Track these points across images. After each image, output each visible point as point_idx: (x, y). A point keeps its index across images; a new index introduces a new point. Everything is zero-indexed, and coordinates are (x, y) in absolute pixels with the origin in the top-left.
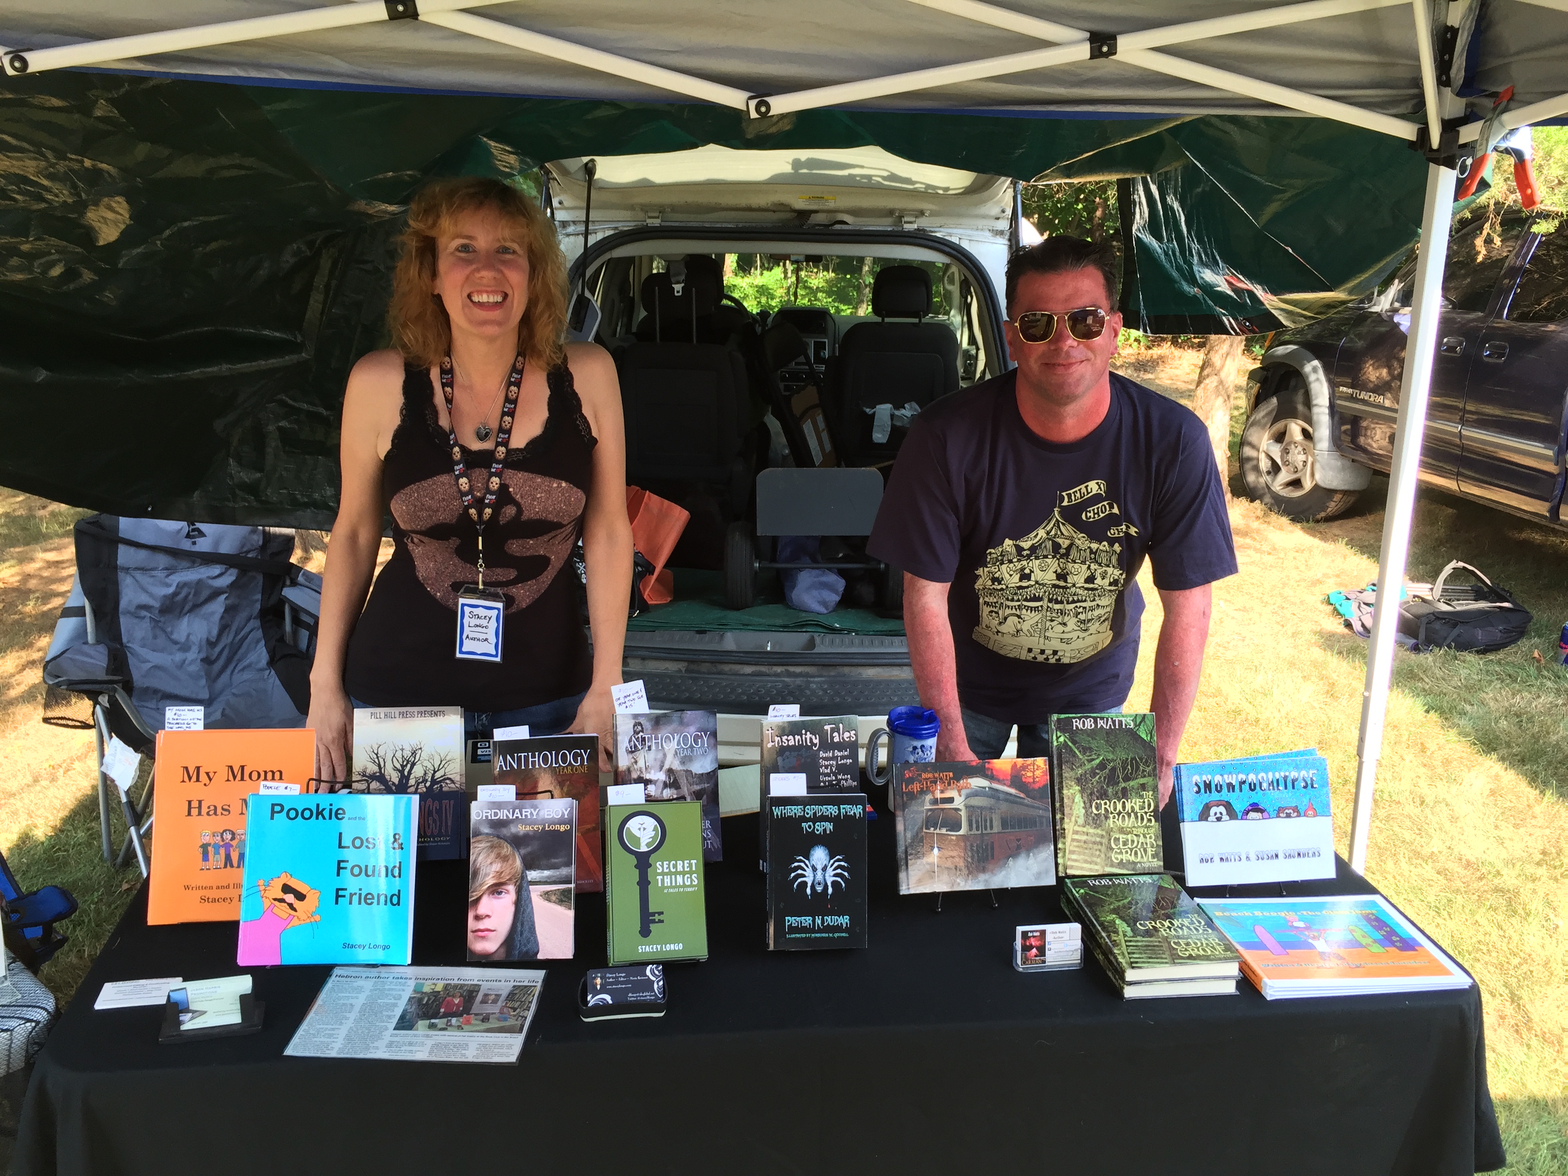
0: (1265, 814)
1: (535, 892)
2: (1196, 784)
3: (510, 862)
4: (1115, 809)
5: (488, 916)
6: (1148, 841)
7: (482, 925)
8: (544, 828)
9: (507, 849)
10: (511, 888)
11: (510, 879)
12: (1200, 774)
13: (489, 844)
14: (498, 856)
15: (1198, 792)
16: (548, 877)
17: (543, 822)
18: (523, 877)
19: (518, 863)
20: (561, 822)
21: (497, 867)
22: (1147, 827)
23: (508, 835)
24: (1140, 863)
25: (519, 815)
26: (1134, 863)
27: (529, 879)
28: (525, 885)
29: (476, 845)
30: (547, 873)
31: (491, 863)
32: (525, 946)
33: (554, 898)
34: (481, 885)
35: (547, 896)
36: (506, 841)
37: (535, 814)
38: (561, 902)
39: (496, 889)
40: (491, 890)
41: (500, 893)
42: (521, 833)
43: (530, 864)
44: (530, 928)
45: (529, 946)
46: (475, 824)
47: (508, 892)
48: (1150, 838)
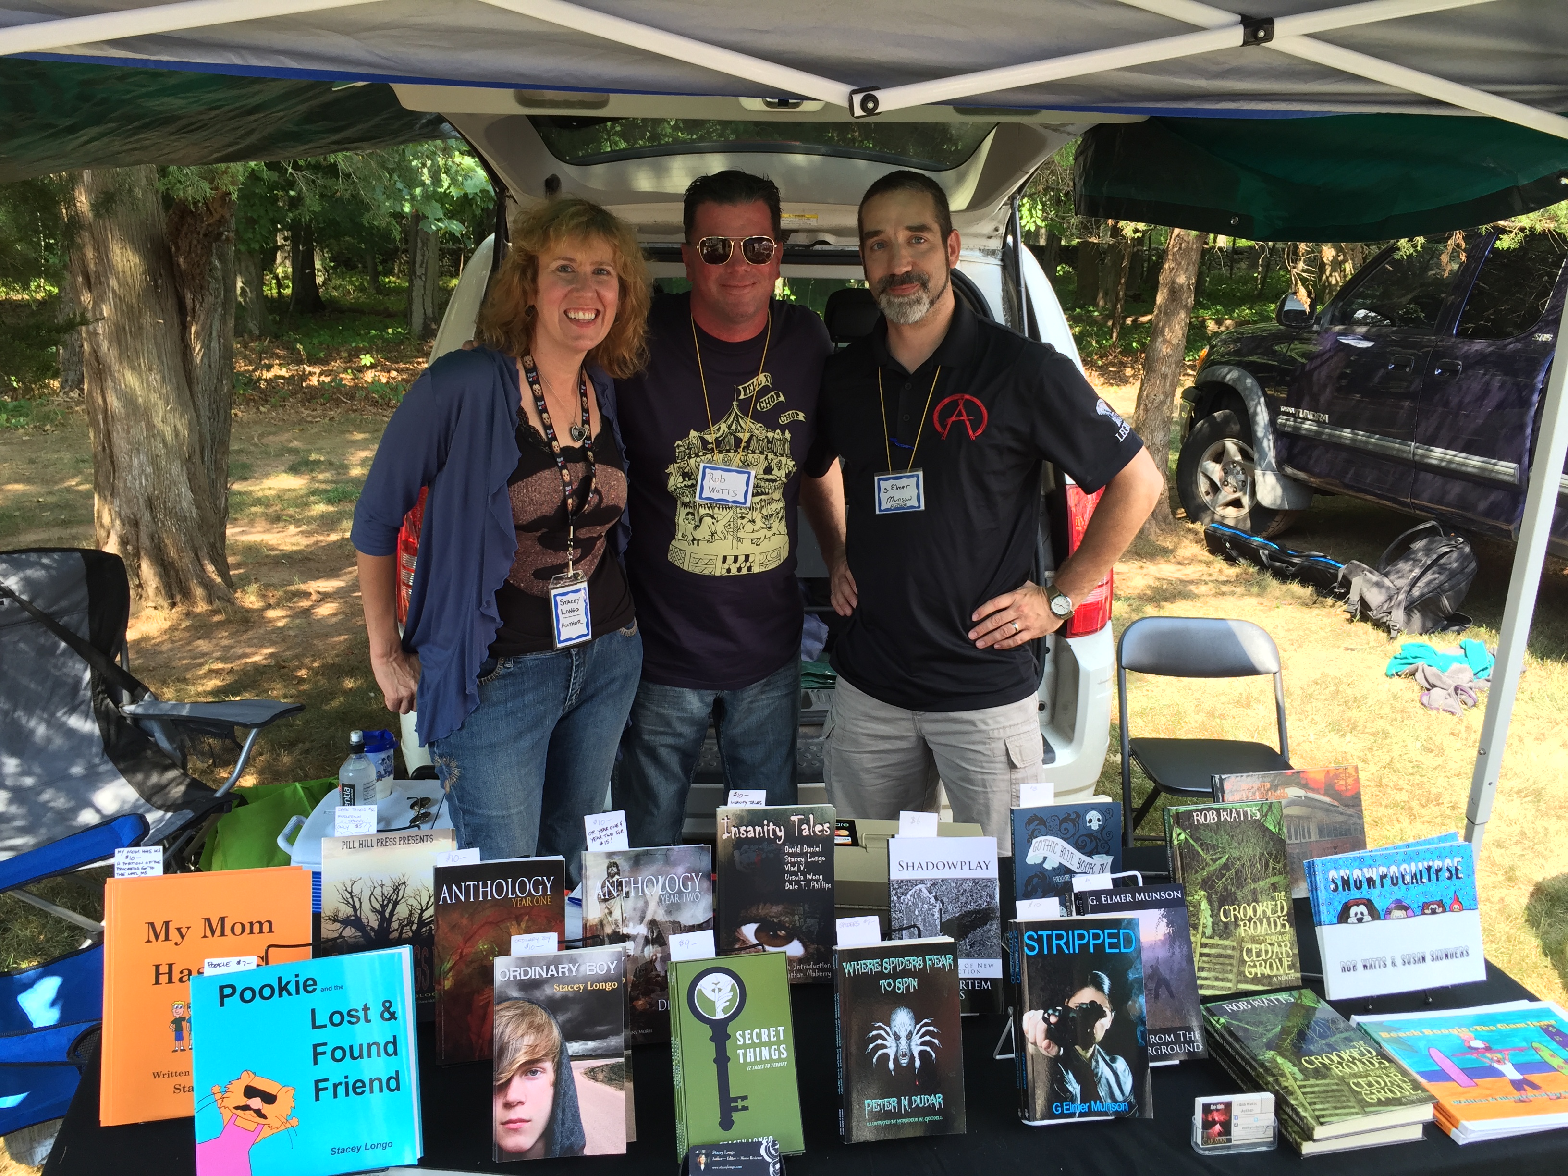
0: (1409, 911)
1: (578, 1069)
2: (1333, 881)
3: (546, 1032)
4: (1245, 916)
5: (521, 1103)
6: (1284, 949)
7: (514, 1114)
8: (585, 988)
9: (541, 1017)
10: (548, 1066)
11: (546, 1055)
12: (1336, 869)
13: (518, 1011)
14: (531, 1026)
15: (1336, 890)
16: (594, 1050)
17: (585, 979)
18: (562, 1051)
19: (556, 1033)
20: (607, 979)
21: (529, 1040)
22: (1282, 934)
23: (542, 998)
24: (1276, 976)
25: (555, 973)
26: (1269, 976)
27: (570, 1053)
28: (565, 1061)
29: (503, 1013)
30: (591, 1044)
31: (522, 1036)
32: (568, 1139)
33: (601, 1076)
34: (511, 1063)
35: (592, 1074)
36: (540, 1006)
37: (574, 970)
38: (610, 1081)
39: (529, 1068)
40: (524, 1069)
41: (534, 1073)
42: (558, 995)
43: (571, 1033)
44: (573, 1115)
45: (573, 1139)
46: (501, 986)
47: (544, 1070)
48: (1286, 946)
